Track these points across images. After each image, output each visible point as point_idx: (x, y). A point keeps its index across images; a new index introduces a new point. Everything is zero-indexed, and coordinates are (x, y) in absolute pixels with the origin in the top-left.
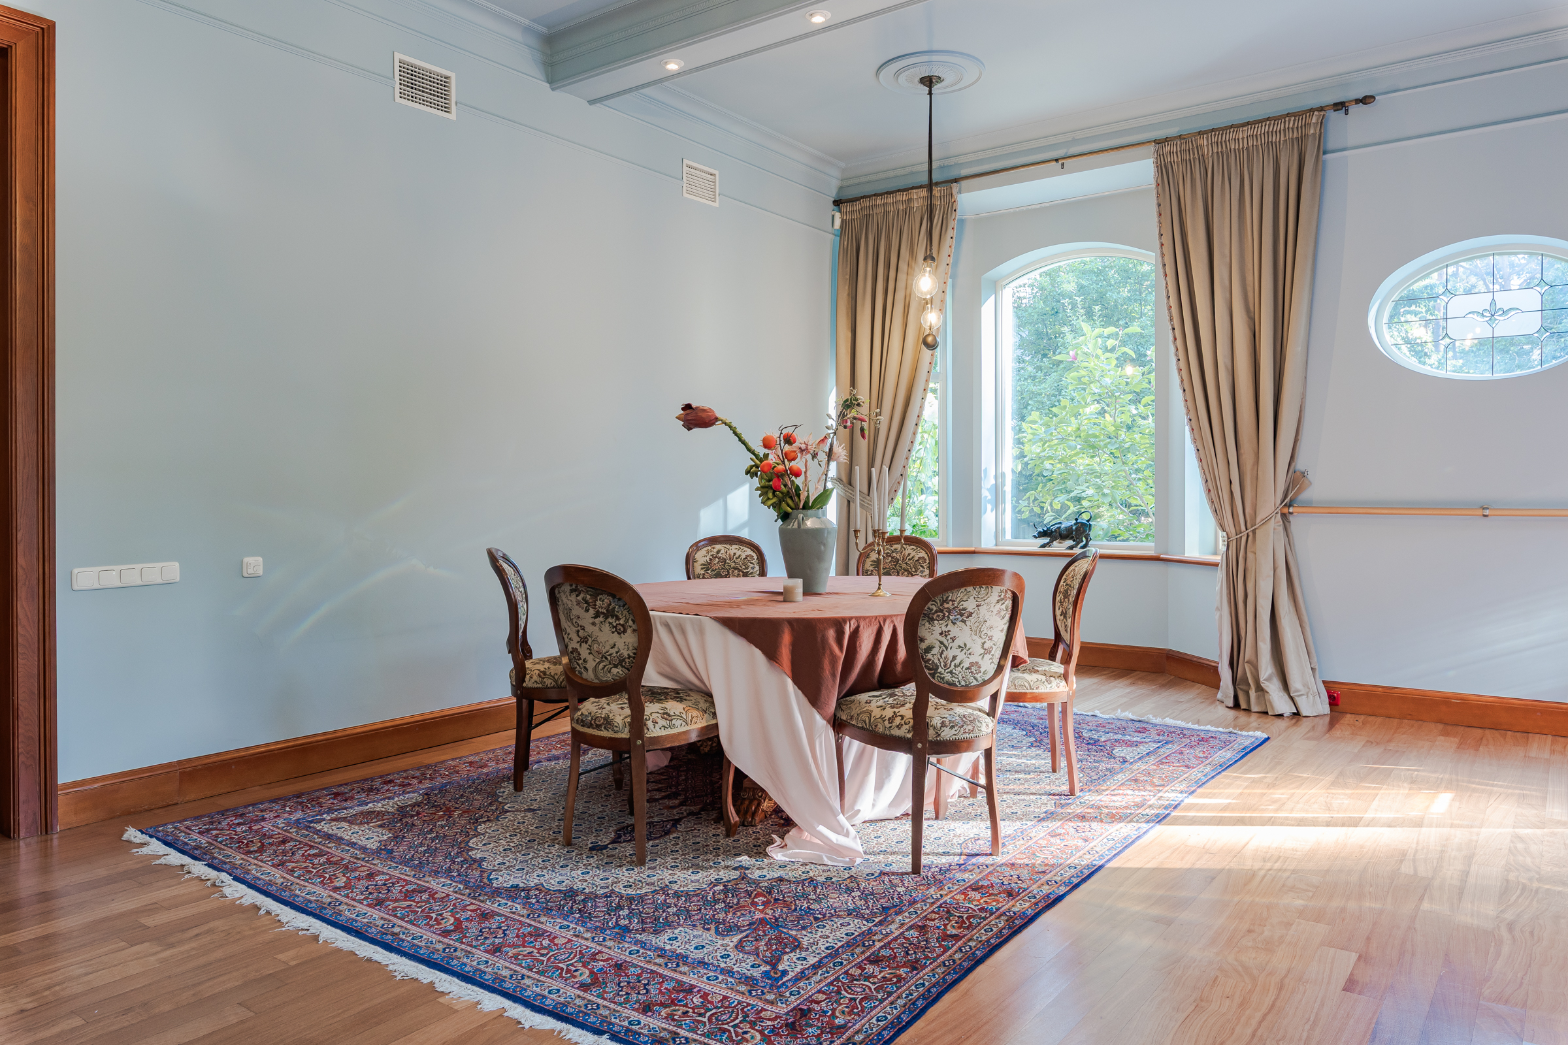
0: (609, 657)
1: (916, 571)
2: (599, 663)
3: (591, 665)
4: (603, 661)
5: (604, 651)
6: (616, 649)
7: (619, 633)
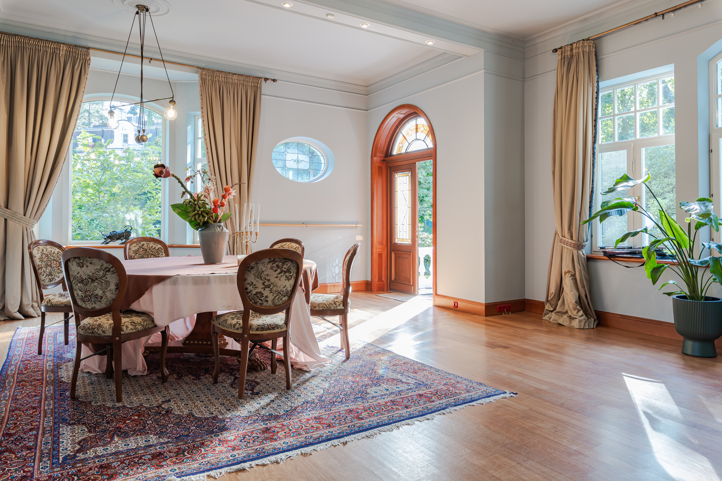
0: (282, 293)
1: (158, 255)
2: (276, 296)
3: (270, 299)
4: (278, 295)
5: (280, 290)
6: (286, 288)
7: (288, 280)
